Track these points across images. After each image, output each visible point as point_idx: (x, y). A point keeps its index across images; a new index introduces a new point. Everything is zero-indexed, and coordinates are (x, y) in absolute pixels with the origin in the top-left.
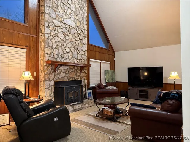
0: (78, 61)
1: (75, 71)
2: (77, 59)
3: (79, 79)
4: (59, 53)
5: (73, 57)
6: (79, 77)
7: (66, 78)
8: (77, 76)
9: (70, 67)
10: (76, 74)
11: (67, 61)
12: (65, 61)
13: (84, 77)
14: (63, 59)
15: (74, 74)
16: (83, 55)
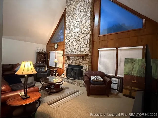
0: (81, 52)
1: (78, 59)
2: (80, 52)
3: (81, 65)
4: (70, 50)
5: (78, 51)
6: (82, 64)
7: (73, 63)
8: (80, 63)
9: (76, 57)
10: (79, 61)
11: (74, 53)
12: (73, 54)
13: (86, 64)
14: (72, 53)
15: (78, 61)
16: (85, 47)
